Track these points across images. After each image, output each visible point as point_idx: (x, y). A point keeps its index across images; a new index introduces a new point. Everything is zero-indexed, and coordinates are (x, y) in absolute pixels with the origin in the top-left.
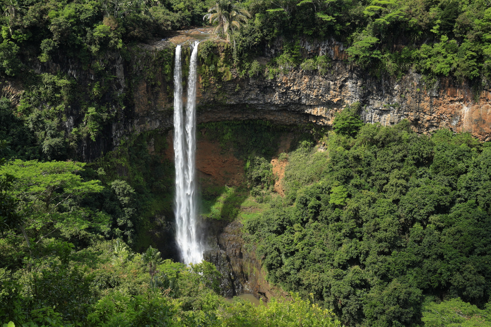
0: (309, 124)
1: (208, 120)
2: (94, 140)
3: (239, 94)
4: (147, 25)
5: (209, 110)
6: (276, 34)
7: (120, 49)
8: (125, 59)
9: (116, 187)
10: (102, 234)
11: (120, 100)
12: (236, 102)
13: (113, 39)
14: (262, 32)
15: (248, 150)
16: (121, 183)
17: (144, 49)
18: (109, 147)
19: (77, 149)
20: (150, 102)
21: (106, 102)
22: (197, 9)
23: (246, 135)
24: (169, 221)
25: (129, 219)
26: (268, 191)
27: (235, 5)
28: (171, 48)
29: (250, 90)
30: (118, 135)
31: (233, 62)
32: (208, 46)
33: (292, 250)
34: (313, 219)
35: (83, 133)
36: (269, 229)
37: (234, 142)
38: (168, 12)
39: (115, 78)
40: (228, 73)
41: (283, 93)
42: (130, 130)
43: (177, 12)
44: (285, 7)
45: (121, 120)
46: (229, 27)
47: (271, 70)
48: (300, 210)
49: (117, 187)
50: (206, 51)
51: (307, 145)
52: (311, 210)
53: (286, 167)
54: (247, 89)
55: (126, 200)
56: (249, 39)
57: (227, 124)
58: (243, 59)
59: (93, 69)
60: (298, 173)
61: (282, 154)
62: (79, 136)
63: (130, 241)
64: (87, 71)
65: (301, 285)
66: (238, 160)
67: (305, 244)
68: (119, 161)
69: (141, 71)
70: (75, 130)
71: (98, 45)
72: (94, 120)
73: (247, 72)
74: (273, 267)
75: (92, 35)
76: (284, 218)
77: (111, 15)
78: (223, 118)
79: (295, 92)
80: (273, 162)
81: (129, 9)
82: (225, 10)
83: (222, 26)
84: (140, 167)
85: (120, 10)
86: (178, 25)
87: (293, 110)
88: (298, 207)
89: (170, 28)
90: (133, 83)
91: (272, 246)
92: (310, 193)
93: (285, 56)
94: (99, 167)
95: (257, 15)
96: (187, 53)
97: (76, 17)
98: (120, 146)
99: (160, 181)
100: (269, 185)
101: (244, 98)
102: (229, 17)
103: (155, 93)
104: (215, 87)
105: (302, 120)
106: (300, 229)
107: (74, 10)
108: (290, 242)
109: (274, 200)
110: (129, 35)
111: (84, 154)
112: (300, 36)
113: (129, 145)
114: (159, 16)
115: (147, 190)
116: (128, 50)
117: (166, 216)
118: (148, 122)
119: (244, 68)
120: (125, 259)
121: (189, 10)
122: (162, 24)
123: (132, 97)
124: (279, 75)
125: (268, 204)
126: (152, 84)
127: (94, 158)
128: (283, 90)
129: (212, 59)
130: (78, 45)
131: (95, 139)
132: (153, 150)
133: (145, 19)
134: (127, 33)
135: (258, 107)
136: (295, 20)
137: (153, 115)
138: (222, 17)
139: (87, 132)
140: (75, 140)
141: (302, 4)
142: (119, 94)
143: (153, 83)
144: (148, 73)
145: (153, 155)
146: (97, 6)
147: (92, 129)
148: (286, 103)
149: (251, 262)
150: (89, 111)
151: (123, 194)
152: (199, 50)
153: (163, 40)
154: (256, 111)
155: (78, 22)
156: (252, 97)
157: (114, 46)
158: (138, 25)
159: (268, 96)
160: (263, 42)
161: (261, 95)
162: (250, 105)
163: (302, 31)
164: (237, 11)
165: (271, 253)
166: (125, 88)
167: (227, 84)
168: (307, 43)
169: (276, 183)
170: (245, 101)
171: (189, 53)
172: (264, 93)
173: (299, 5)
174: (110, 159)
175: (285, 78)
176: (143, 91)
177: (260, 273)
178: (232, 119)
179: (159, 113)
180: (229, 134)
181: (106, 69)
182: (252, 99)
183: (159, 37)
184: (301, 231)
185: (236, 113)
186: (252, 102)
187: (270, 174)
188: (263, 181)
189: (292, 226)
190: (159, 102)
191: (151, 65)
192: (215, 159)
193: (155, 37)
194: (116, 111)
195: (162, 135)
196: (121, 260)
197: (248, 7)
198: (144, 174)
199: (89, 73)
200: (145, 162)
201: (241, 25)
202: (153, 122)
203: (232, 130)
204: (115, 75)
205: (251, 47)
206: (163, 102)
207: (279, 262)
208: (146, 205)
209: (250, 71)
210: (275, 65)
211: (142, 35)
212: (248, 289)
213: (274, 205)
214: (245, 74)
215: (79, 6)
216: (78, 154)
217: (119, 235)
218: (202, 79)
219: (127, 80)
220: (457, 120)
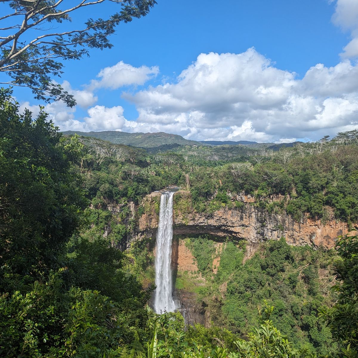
3: (194, 220)
5: (178, 228)
12: (192, 224)
18: (125, 248)
20: (147, 224)
45: (132, 233)
54: (198, 217)
69: (143, 207)
78: (186, 232)
87: (223, 229)
103: (150, 219)
104: (182, 216)
105: (229, 234)
118: (146, 234)
123: (138, 221)
124: (216, 210)
126: (149, 214)
128: (218, 218)
135: (204, 227)
137: (149, 230)
142: (131, 219)
144: (147, 208)
148: (220, 225)
152: (173, 197)
153: (155, 192)
156: (201, 221)
159: (210, 221)
162: (200, 226)
166: (134, 216)
167: (188, 214)
168: (230, 193)
170: (198, 223)
172: (208, 219)
175: (219, 211)
176: (144, 218)
178: (190, 233)
179: (152, 230)
183: (153, 190)
190: (152, 223)
191: (148, 204)
192: (181, 255)
199: (117, 208)
202: (149, 234)
204: (130, 210)
218: (175, 211)
219: (136, 212)
220: (314, 236)
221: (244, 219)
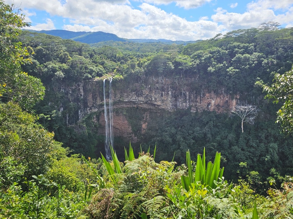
1: (117, 108)
3: (128, 97)
5: (117, 104)
12: (127, 100)
18: (78, 119)
20: (94, 101)
28: (102, 80)
29: (133, 96)
30: (81, 114)
42: (86, 112)
45: (82, 108)
69: (90, 89)
78: (123, 106)
87: (149, 103)
98: (82, 119)
101: (130, 99)
103: (96, 98)
105: (153, 107)
118: (93, 109)
123: (86, 99)
127: (72, 124)
128: (145, 95)
132: (95, 120)
135: (136, 102)
137: (95, 106)
142: (81, 98)
143: (95, 94)
148: (147, 101)
166: (84, 96)
168: (154, 78)
172: (138, 97)
174: (78, 124)
175: (146, 91)
176: (91, 97)
185: (127, 105)
186: (133, 100)
190: (97, 101)
194: (80, 105)
204: (80, 91)
216: (65, 122)
218: (114, 92)
219: (84, 93)
220: (210, 105)
221: (164, 96)
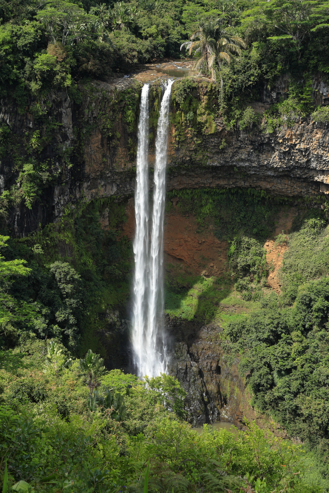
0: (319, 197)
1: (182, 187)
2: (30, 208)
3: (224, 153)
4: (105, 56)
5: (184, 172)
6: (279, 71)
7: (68, 87)
8: (74, 101)
9: (56, 271)
10: (36, 331)
11: (66, 155)
12: (220, 163)
13: (60, 74)
14: (260, 67)
15: (233, 229)
16: (63, 265)
17: (99, 88)
18: (50, 217)
19: (8, 219)
20: (105, 160)
21: (47, 158)
22: (174, 35)
23: (232, 208)
24: (124, 319)
25: (72, 313)
26: (259, 285)
27: (224, 31)
28: (136, 87)
29: (240, 148)
30: (62, 202)
31: (219, 109)
32: (186, 86)
33: (288, 367)
34: (318, 326)
35: (16, 197)
36: (257, 337)
37: (216, 217)
38: (135, 39)
39: (60, 126)
40: (211, 123)
41: (284, 153)
42: (78, 196)
43: (146, 38)
44: (294, 34)
45: (67, 183)
46: (216, 60)
47: (270, 121)
48: (301, 313)
49: (58, 270)
50: (182, 92)
51: (316, 224)
52: (316, 314)
53: (285, 254)
54: (236, 146)
55: (68, 288)
56: (241, 77)
57: (208, 192)
58: (232, 105)
59: (32, 114)
60: (301, 263)
61: (280, 235)
62: (10, 201)
63: (72, 343)
64: (23, 115)
65: (299, 415)
66: (219, 242)
67: (306, 360)
68: (61, 237)
69: (95, 117)
70: (5, 193)
71: (40, 81)
72: (31, 182)
73: (236, 122)
74: (261, 388)
75: (32, 67)
76: (278, 323)
77: (58, 41)
78: (202, 183)
79: (302, 151)
80: (268, 246)
81: (82, 33)
82: (211, 37)
83: (206, 58)
84: (88, 245)
85: (69, 35)
86: (147, 56)
87: (298, 176)
88: (298, 308)
89: (136, 61)
90: (83, 134)
91: (261, 360)
92: (315, 291)
93: (290, 101)
94: (35, 244)
95: (255, 44)
96: (157, 95)
97: (12, 43)
98: (64, 217)
99: (115, 265)
100: (260, 277)
101: (231, 158)
102: (216, 47)
103: (112, 147)
104: (193, 143)
105: (310, 191)
106: (300, 339)
107: (9, 33)
108: (286, 355)
109: (266, 298)
110: (80, 69)
111: (16, 226)
112: (312, 74)
113: (76, 216)
114: (121, 43)
115: (96, 277)
116: (78, 89)
117: (120, 312)
118: (102, 186)
119: (233, 118)
120: (60, 365)
121: (163, 37)
122: (126, 55)
123: (81, 152)
124: (281, 128)
125: (258, 303)
126: (109, 136)
127: (29, 231)
128: (285, 148)
129: (190, 104)
130: (13, 80)
131: (32, 206)
132: (107, 223)
133: (104, 48)
134: (78, 66)
135: (250, 170)
136: (307, 52)
137: (109, 177)
138: (207, 46)
139: (21, 197)
140: (6, 207)
141: (317, 30)
142: (64, 147)
143: (110, 134)
144: (104, 120)
145: (107, 231)
146: (40, 29)
147: (28, 192)
148: (289, 167)
149: (232, 380)
150: (24, 169)
151: (66, 280)
152: (173, 91)
153: (126, 76)
154: (247, 176)
155: (15, 50)
156: (243, 157)
157: (61, 83)
158: (93, 55)
159: (264, 156)
160: (261, 82)
161: (254, 154)
162: (239, 168)
163: (316, 67)
164: (228, 39)
165: (259, 369)
166: (73, 140)
167: (209, 138)
168: (322, 84)
169: (271, 275)
170: (233, 162)
171: (160, 95)
172: (260, 152)
173: (314, 30)
174: (50, 233)
175: (289, 132)
176: (96, 145)
177: (243, 396)
178: (213, 185)
179: (116, 175)
180: (209, 206)
181: (49, 114)
182: (242, 160)
183: (122, 72)
184: (301, 342)
185: (219, 178)
186: (241, 164)
187: (263, 262)
188: (253, 271)
189: (289, 334)
190: (117, 160)
191: (108, 110)
192: (189, 239)
193: (116, 72)
194: (60, 171)
195: (119, 204)
196: (55, 366)
197: (243, 33)
198: (93, 256)
199: (27, 118)
200: (96, 239)
201: (232, 58)
202: (109, 187)
203: (214, 201)
204: (61, 122)
205: (245, 89)
206: (123, 161)
207: (270, 382)
208: (95, 297)
209: (240, 122)
210: (275, 113)
211: (98, 69)
212: (226, 417)
213: (267, 304)
214: (234, 126)
215: (16, 28)
216: (9, 225)
217: (57, 334)
218: (176, 130)
219: (76, 129)
